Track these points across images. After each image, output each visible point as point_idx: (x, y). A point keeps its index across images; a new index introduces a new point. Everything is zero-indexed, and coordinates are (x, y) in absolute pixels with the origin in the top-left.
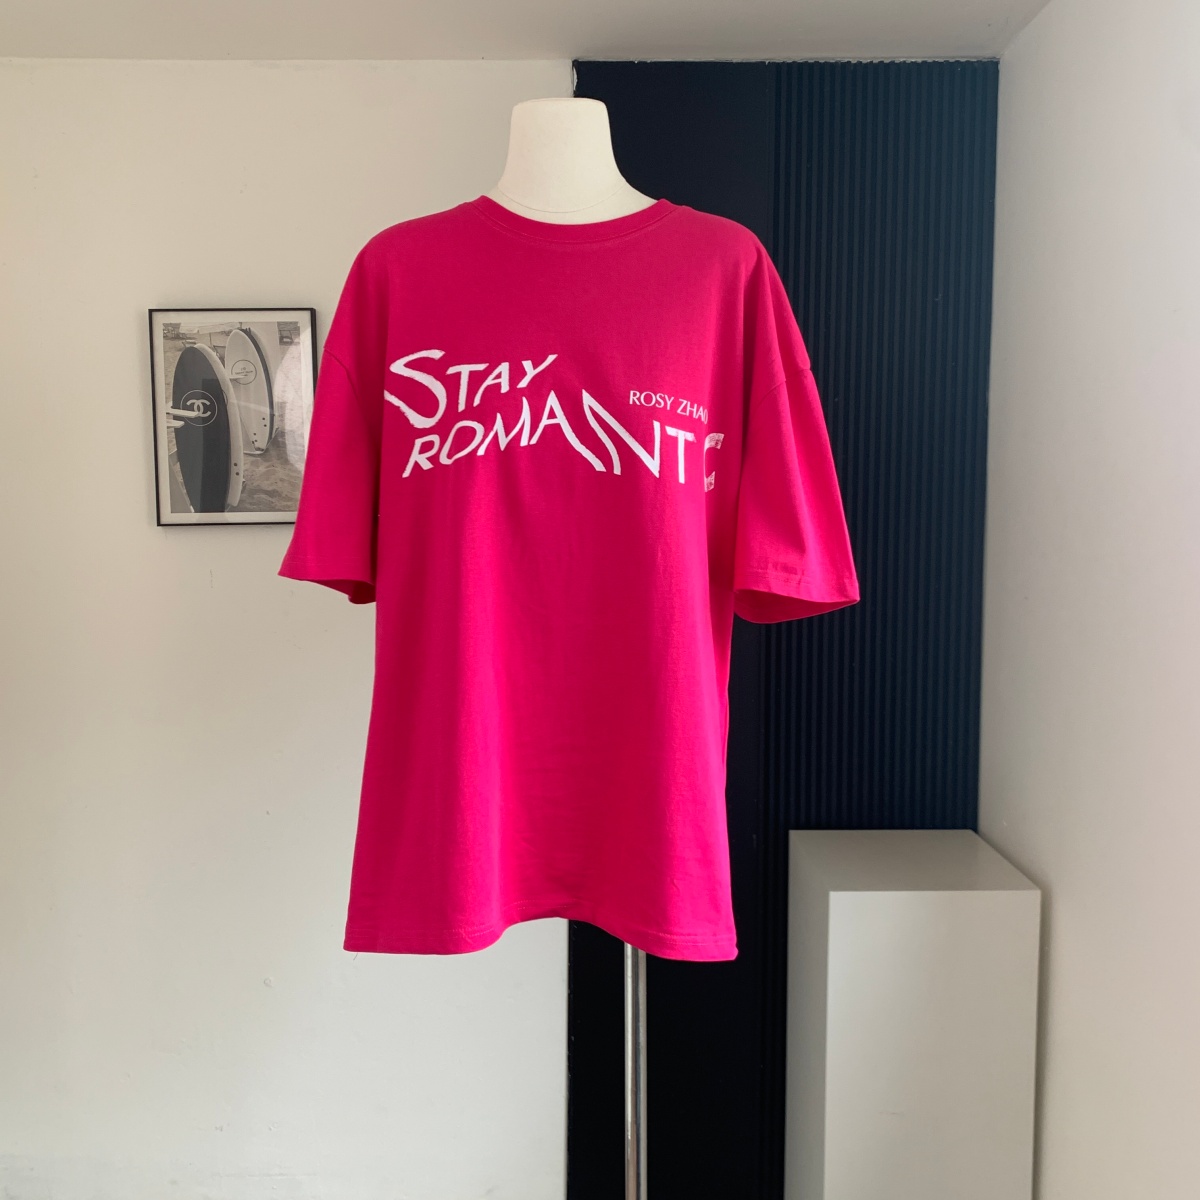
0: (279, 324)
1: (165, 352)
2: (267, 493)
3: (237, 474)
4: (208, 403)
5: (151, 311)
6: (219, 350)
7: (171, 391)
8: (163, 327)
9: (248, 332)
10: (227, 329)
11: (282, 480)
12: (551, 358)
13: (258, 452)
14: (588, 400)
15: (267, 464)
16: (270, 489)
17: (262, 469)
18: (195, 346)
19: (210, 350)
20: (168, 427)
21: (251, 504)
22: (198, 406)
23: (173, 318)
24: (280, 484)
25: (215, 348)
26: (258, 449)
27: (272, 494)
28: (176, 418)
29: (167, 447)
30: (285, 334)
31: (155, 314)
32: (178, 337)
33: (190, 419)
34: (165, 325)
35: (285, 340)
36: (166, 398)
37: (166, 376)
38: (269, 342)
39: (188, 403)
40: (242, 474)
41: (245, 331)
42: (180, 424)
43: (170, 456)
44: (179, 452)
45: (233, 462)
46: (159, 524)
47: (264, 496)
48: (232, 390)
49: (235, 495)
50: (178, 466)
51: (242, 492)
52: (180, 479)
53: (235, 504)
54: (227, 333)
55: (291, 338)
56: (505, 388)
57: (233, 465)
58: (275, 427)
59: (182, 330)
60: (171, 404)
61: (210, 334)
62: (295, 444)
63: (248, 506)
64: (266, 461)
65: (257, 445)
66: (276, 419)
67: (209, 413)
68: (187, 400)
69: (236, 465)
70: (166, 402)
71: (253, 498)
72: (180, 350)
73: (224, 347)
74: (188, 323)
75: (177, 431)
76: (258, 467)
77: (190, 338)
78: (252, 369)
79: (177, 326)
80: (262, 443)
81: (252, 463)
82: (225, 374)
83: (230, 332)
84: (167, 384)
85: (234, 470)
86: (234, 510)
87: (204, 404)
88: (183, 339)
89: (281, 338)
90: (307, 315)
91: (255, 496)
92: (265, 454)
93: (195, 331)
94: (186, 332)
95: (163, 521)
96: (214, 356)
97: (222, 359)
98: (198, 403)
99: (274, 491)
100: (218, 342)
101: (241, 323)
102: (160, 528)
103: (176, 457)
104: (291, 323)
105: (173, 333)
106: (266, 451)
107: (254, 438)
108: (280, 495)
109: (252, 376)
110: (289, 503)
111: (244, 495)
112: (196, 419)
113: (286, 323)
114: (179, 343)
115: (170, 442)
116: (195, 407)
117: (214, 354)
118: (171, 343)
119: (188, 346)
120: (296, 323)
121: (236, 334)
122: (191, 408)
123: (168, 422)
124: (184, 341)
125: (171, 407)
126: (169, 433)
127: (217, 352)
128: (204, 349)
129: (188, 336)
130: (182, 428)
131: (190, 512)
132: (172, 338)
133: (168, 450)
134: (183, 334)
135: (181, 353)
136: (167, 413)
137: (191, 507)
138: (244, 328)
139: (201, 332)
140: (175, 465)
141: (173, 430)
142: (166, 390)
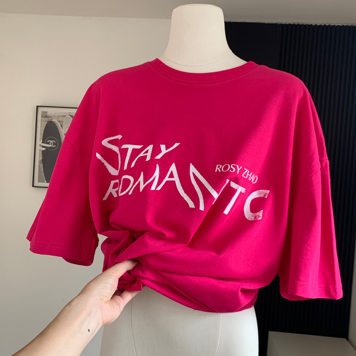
1: (41, 122)
4: (55, 142)
5: (37, 107)
6: (61, 122)
7: (42, 137)
8: (41, 113)
12: (177, 145)
14: (193, 169)
18: (52, 120)
20: (40, 150)
23: (45, 109)
25: (59, 122)
28: (43, 147)
29: (39, 157)
31: (39, 108)
32: (46, 117)
33: (48, 147)
34: (42, 112)
36: (40, 139)
37: (41, 131)
39: (48, 142)
42: (44, 149)
43: (39, 161)
44: (42, 160)
46: (33, 186)
50: (42, 164)
52: (42, 170)
54: (64, 116)
56: (148, 159)
59: (48, 114)
60: (41, 141)
61: (58, 116)
67: (55, 146)
68: (48, 140)
70: (40, 141)
72: (47, 121)
73: (63, 121)
74: (51, 112)
75: (43, 151)
77: (51, 117)
79: (46, 112)
82: (63, 131)
83: (66, 116)
84: (41, 134)
87: (53, 142)
88: (48, 117)
93: (53, 115)
94: (50, 115)
95: (35, 185)
96: (59, 125)
97: (62, 126)
100: (61, 119)
101: (70, 113)
102: (34, 188)
103: (41, 161)
105: (45, 115)
112: (51, 148)
114: (47, 119)
115: (40, 156)
116: (50, 143)
117: (59, 124)
118: (44, 119)
119: (50, 120)
121: (68, 117)
122: (49, 143)
123: (40, 148)
124: (48, 118)
125: (42, 143)
126: (40, 152)
127: (60, 123)
128: (55, 122)
129: (50, 116)
130: (45, 151)
131: (45, 182)
132: (44, 117)
133: (39, 158)
134: (48, 116)
135: (46, 123)
136: (40, 145)
137: (45, 181)
138: (71, 115)
139: (55, 115)
140: (41, 164)
141: (41, 151)
142: (40, 136)
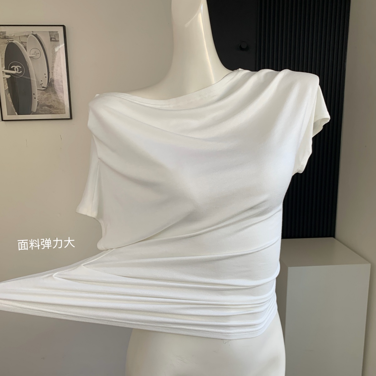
0: (50, 32)
2: (48, 106)
3: (35, 98)
4: (21, 67)
6: (23, 43)
7: (4, 62)
9: (36, 36)
10: (27, 34)
11: (54, 101)
13: (44, 89)
15: (47, 94)
16: (49, 104)
17: (45, 96)
18: (13, 42)
19: (20, 44)
20: (4, 78)
21: (41, 111)
22: (16, 69)
23: (2, 29)
24: (53, 102)
25: (22, 43)
26: (43, 87)
27: (50, 107)
28: (7, 74)
30: (51, 36)
32: (5, 38)
33: (13, 74)
35: (53, 39)
36: (2, 65)
37: (1, 55)
38: (45, 40)
39: (12, 67)
40: (37, 98)
41: (35, 35)
42: (9, 76)
43: (5, 90)
44: (9, 89)
45: (33, 93)
46: (2, 120)
47: (46, 108)
48: (30, 61)
49: (35, 108)
51: (37, 106)
52: (10, 100)
53: (35, 111)
54: (27, 36)
55: (55, 38)
57: (33, 94)
58: (50, 78)
59: (7, 35)
61: (19, 36)
62: (59, 85)
63: (40, 112)
64: (46, 92)
65: (43, 85)
66: (51, 74)
67: (21, 72)
69: (34, 94)
70: (2, 67)
71: (42, 108)
72: (6, 44)
73: (26, 42)
74: (9, 31)
75: (7, 79)
76: (43, 95)
77: (11, 38)
78: (39, 52)
79: (4, 33)
80: (45, 85)
81: (41, 93)
82: (27, 54)
83: (28, 35)
84: (2, 59)
85: (34, 96)
86: (34, 113)
87: (18, 67)
88: (7, 38)
89: (51, 39)
90: (62, 28)
91: (43, 108)
92: (46, 90)
93: (13, 35)
94: (9, 35)
95: (4, 119)
96: (21, 46)
97: (25, 48)
98: (16, 67)
99: (51, 105)
100: (23, 40)
101: (33, 32)
102: (3, 122)
103: (8, 91)
104: (54, 32)
105: (3, 36)
106: (47, 88)
107: (41, 83)
108: (54, 107)
109: (39, 56)
110: (58, 111)
111: (38, 107)
113: (53, 32)
114: (6, 40)
115: (5, 84)
116: (15, 69)
118: (2, 40)
119: (10, 42)
120: (57, 32)
121: (31, 36)
122: (13, 69)
123: (3, 76)
124: (8, 40)
125: (5, 69)
126: (4, 81)
127: (23, 45)
128: (17, 43)
129: (9, 37)
130: (10, 78)
131: (16, 115)
132: (2, 38)
133: (5, 88)
134: (7, 36)
135: (7, 45)
136: (3, 72)
137: (16, 113)
138: (34, 34)
139: (15, 36)
140: (8, 94)
141: (6, 79)
142: (2, 61)
